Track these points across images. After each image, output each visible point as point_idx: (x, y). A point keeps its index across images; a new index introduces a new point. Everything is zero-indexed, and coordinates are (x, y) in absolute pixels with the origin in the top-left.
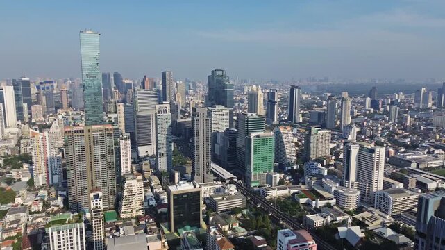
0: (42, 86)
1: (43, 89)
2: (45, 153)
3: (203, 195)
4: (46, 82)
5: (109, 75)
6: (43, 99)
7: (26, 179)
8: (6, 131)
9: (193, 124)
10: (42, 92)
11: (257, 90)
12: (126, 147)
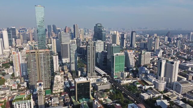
0: (21, 31)
1: (21, 32)
2: (19, 62)
3: (91, 83)
4: (22, 29)
5: (50, 26)
6: (21, 36)
7: (11, 73)
8: (4, 51)
9: (87, 49)
10: (21, 33)
11: (117, 33)
12: (56, 59)
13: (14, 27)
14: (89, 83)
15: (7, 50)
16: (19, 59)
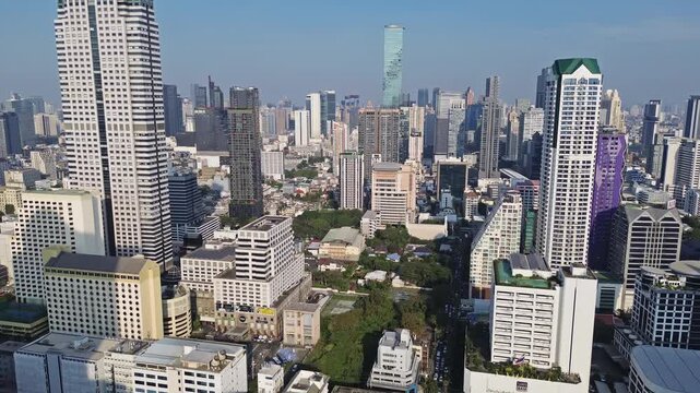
0: (347, 101)
1: (348, 104)
2: (343, 147)
3: (468, 167)
4: (352, 97)
6: (347, 115)
7: (327, 169)
8: (311, 140)
9: (508, 140)
10: (347, 107)
11: (612, 95)
12: (416, 144)
13: (333, 92)
14: (464, 166)
15: (315, 141)
16: (343, 141)
